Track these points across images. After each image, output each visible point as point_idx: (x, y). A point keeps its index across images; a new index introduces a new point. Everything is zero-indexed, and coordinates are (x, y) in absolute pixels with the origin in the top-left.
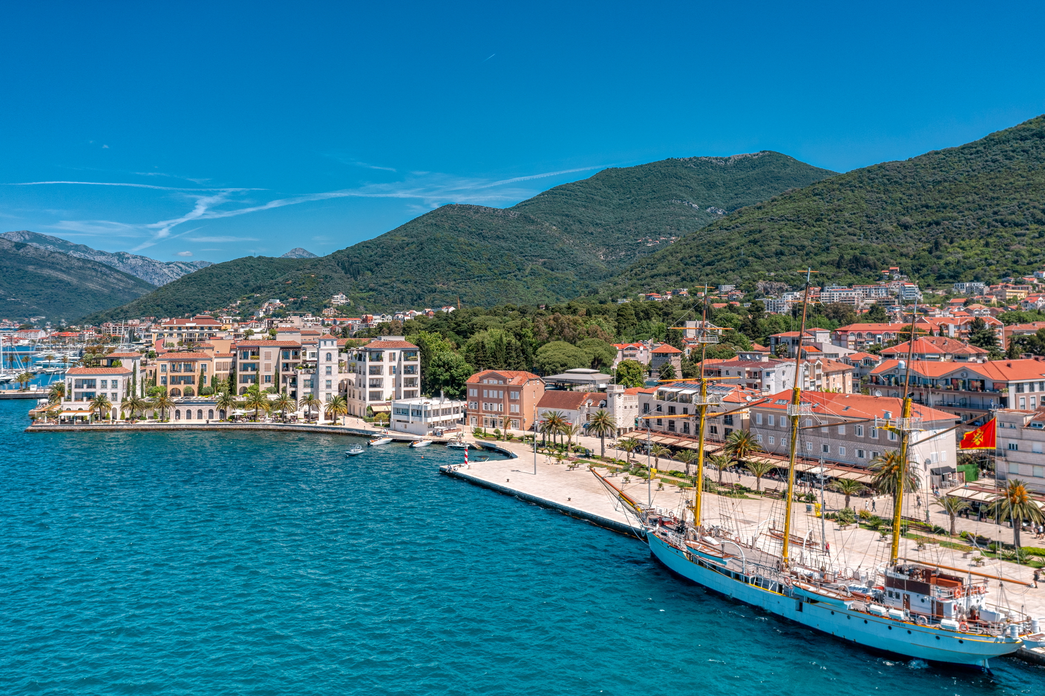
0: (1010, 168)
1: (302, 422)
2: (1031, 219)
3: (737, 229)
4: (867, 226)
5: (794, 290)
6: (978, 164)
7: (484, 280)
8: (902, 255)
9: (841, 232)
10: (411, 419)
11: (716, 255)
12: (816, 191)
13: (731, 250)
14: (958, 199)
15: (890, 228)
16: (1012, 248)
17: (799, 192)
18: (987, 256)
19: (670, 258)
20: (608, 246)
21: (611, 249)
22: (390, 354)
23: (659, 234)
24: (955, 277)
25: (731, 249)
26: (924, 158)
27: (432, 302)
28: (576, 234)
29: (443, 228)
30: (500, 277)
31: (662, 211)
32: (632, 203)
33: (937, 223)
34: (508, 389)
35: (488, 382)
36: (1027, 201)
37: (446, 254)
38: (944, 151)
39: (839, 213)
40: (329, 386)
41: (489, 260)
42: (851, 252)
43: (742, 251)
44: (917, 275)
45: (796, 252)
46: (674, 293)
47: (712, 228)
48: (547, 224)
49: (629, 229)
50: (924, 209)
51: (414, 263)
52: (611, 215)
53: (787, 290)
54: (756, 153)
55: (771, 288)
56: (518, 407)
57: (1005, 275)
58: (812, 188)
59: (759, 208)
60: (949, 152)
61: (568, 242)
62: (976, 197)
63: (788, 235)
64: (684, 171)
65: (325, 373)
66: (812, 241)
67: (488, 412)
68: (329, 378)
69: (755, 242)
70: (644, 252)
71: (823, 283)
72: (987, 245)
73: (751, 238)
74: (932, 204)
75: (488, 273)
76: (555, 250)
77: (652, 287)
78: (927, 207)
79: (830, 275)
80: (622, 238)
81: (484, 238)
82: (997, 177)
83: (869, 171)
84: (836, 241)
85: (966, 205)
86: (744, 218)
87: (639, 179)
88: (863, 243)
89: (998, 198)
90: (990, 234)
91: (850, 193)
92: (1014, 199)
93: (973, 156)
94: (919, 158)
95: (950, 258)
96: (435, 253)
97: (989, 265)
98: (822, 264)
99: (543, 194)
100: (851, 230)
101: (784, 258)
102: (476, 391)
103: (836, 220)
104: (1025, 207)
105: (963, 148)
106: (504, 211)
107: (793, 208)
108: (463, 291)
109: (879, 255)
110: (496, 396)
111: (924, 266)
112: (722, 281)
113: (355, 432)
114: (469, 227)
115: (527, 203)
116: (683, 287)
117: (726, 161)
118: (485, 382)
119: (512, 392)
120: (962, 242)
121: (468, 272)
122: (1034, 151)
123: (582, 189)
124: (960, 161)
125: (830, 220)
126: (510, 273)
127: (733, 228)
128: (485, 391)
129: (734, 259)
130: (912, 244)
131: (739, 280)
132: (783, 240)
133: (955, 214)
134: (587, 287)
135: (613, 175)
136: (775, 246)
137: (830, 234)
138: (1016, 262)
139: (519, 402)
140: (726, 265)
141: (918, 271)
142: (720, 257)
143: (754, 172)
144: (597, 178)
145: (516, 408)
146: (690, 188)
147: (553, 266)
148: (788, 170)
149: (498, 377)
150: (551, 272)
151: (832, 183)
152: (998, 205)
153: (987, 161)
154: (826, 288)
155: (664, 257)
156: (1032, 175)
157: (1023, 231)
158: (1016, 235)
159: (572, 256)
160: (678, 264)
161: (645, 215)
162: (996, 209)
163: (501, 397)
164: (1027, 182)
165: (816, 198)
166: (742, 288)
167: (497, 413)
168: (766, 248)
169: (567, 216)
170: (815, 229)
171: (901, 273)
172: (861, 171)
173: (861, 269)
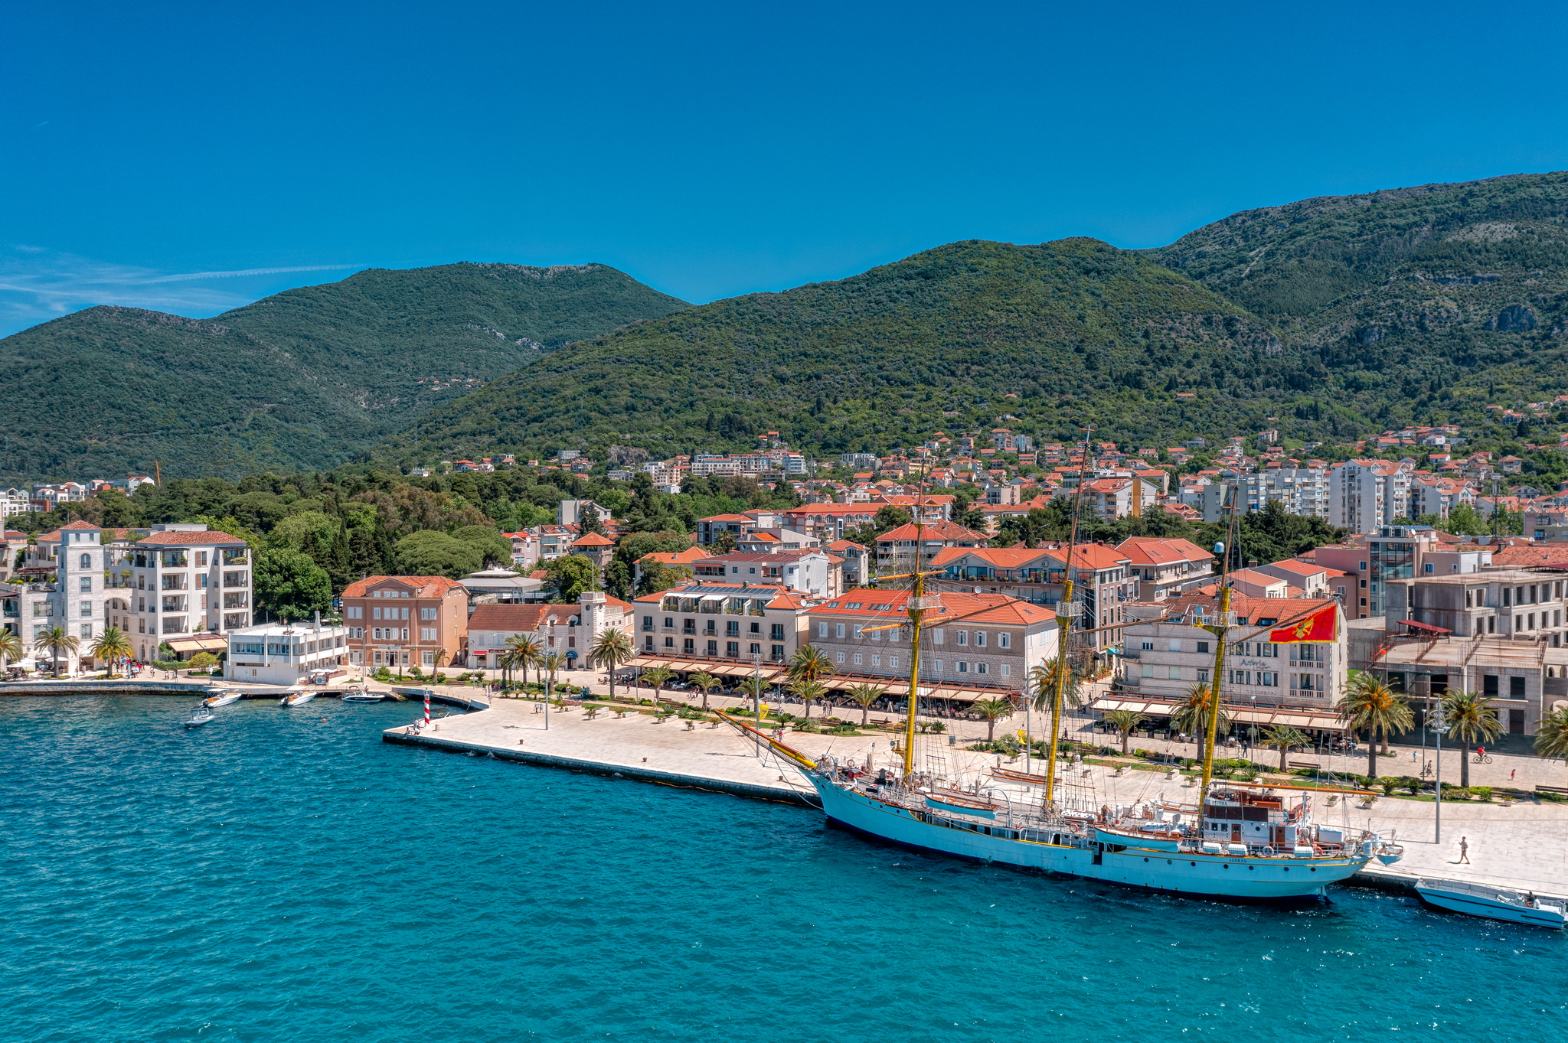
0: (894, 313)
1: (36, 678)
2: (917, 377)
3: (570, 372)
4: (737, 376)
5: (657, 459)
6: (860, 304)
7: (174, 434)
8: (780, 416)
9: (706, 382)
10: (267, 659)
11: (545, 408)
12: (674, 326)
13: (565, 402)
14: (840, 347)
15: (764, 380)
16: (901, 411)
17: (651, 325)
18: (875, 420)
19: (477, 409)
20: (373, 388)
21: (377, 392)
22: (197, 554)
23: (450, 374)
24: (842, 446)
25: (564, 399)
26: (801, 292)
27: (81, 469)
28: (321, 366)
29: (92, 345)
30: (202, 430)
31: (454, 339)
32: (408, 324)
33: (818, 377)
34: (418, 605)
35: (382, 595)
36: (913, 355)
37: (102, 390)
38: (823, 284)
39: (702, 357)
40: (87, 612)
41: (181, 401)
42: (722, 409)
43: (582, 402)
44: (798, 442)
45: (653, 407)
46: (493, 461)
47: (536, 369)
48: (276, 349)
49: (404, 362)
50: (803, 357)
51: (44, 401)
52: (376, 341)
53: (647, 460)
54: (583, 265)
55: (627, 456)
56: (434, 631)
57: (895, 446)
58: (668, 320)
59: (600, 344)
60: (828, 287)
61: (309, 379)
62: (859, 346)
63: (641, 383)
64: (485, 283)
65: (78, 589)
66: (671, 392)
67: (382, 642)
68: (86, 597)
69: (597, 391)
70: (428, 399)
71: (693, 451)
72: (873, 407)
73: (592, 385)
74: (810, 352)
75: (181, 423)
76: (289, 390)
77: (456, 450)
78: (806, 355)
79: (699, 439)
80: (393, 376)
81: (168, 365)
82: (881, 323)
83: (738, 304)
84: (701, 394)
85: (849, 356)
86: (579, 358)
87: (418, 288)
88: (734, 398)
89: (882, 350)
90: (875, 394)
91: (715, 330)
92: (900, 351)
93: (855, 294)
94: (795, 291)
95: (836, 422)
96: (82, 387)
97: (878, 432)
98: (688, 424)
99: (266, 301)
100: (718, 380)
101: (637, 415)
102: (359, 610)
103: (700, 365)
104: (911, 362)
105: (844, 283)
106: (202, 323)
107: (646, 346)
108: (137, 451)
109: (755, 415)
110: (395, 617)
111: (806, 431)
112: (561, 444)
113: (158, 688)
114: (141, 346)
115: (240, 313)
116: (506, 452)
117: (543, 273)
118: (377, 594)
119: (423, 610)
120: (847, 403)
121: (145, 421)
122: (918, 294)
123: (329, 297)
124: (841, 299)
125: (693, 365)
126: (218, 424)
127: (566, 370)
128: (377, 610)
129: (571, 414)
130: (790, 402)
131: (585, 444)
132: (635, 390)
133: (837, 367)
134: (345, 448)
135: (379, 280)
136: (624, 398)
137: (693, 385)
138: (905, 429)
139: (437, 624)
140: (561, 421)
141: (799, 437)
142: (550, 410)
143: (581, 292)
144: (353, 281)
145: (429, 633)
146: (493, 308)
147: (288, 414)
148: (625, 294)
149: (400, 587)
150: (286, 425)
151: (693, 315)
152: (882, 358)
153: (869, 302)
154: (697, 458)
155: (468, 408)
156: (918, 323)
157: (910, 392)
158: (903, 396)
159: (318, 401)
160: (491, 418)
161: (428, 344)
162: (880, 363)
163: (405, 617)
164: (912, 332)
165: (674, 334)
166: (590, 454)
167: (396, 643)
168: (613, 400)
169: (306, 337)
170: (674, 377)
171: (781, 439)
172: (728, 302)
173: (735, 433)
